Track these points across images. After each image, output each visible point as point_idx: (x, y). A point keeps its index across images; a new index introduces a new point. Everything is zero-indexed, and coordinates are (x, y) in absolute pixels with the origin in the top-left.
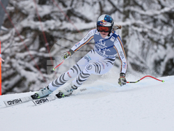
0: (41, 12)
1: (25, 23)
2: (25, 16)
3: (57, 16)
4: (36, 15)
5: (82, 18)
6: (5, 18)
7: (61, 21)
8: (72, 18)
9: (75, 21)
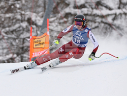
0: (79, 2)
1: (67, 10)
2: (68, 5)
3: (90, 5)
4: (75, 4)
5: (107, 7)
6: (53, 7)
7: (92, 9)
8: (100, 7)
9: (102, 9)
